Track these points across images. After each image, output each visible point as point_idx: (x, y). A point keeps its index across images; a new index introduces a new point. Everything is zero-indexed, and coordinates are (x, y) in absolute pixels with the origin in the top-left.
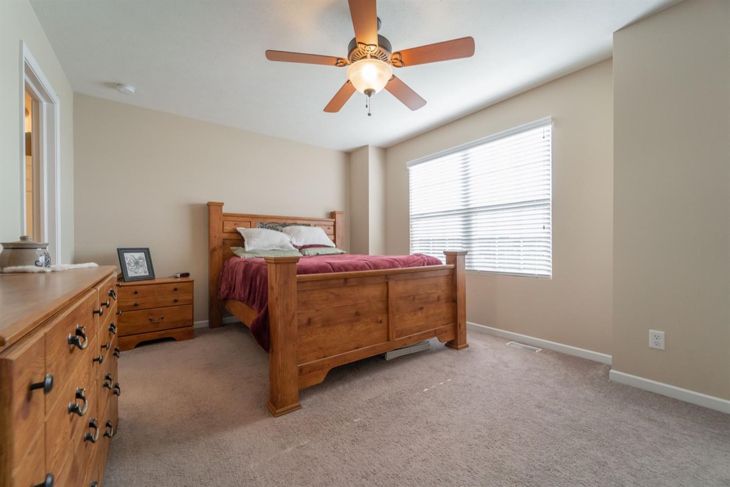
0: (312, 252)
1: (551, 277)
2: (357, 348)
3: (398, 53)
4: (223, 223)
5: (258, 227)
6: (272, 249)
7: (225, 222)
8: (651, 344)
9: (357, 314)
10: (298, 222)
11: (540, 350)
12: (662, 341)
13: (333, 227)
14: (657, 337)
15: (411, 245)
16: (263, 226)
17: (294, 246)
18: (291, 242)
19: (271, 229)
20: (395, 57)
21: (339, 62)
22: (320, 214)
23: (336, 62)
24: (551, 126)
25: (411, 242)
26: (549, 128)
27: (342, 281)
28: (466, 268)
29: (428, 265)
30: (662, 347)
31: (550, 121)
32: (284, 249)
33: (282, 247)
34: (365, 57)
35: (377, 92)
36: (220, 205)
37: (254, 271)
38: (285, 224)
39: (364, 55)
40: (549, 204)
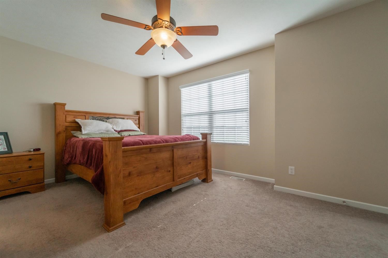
0: (126, 134)
1: (249, 145)
2: (157, 187)
3: (180, 28)
4: (66, 116)
5: (91, 119)
6: (100, 132)
7: (67, 116)
8: (290, 173)
9: (157, 168)
10: (117, 116)
11: (245, 179)
12: (294, 171)
13: (138, 120)
14: (291, 169)
15: (182, 130)
16: (94, 118)
17: (115, 130)
18: (113, 128)
19: (99, 120)
20: (178, 29)
21: (146, 27)
22: (131, 113)
23: (145, 27)
24: (249, 74)
25: (182, 128)
26: (248, 74)
27: (149, 150)
28: (212, 141)
29: (193, 140)
30: (294, 174)
31: (249, 71)
32: (108, 133)
33: (108, 131)
34: (162, 27)
35: (168, 47)
36: (64, 105)
37: (91, 145)
38: (109, 118)
39: (161, 26)
40: (248, 110)
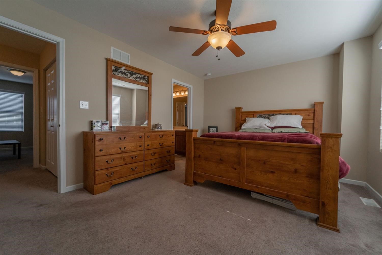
0: (277, 131)
4: (241, 116)
5: (258, 117)
6: (255, 128)
7: (242, 116)
10: (282, 113)
16: (260, 117)
17: (268, 127)
18: (265, 125)
19: (264, 118)
32: (261, 128)
38: (273, 115)
